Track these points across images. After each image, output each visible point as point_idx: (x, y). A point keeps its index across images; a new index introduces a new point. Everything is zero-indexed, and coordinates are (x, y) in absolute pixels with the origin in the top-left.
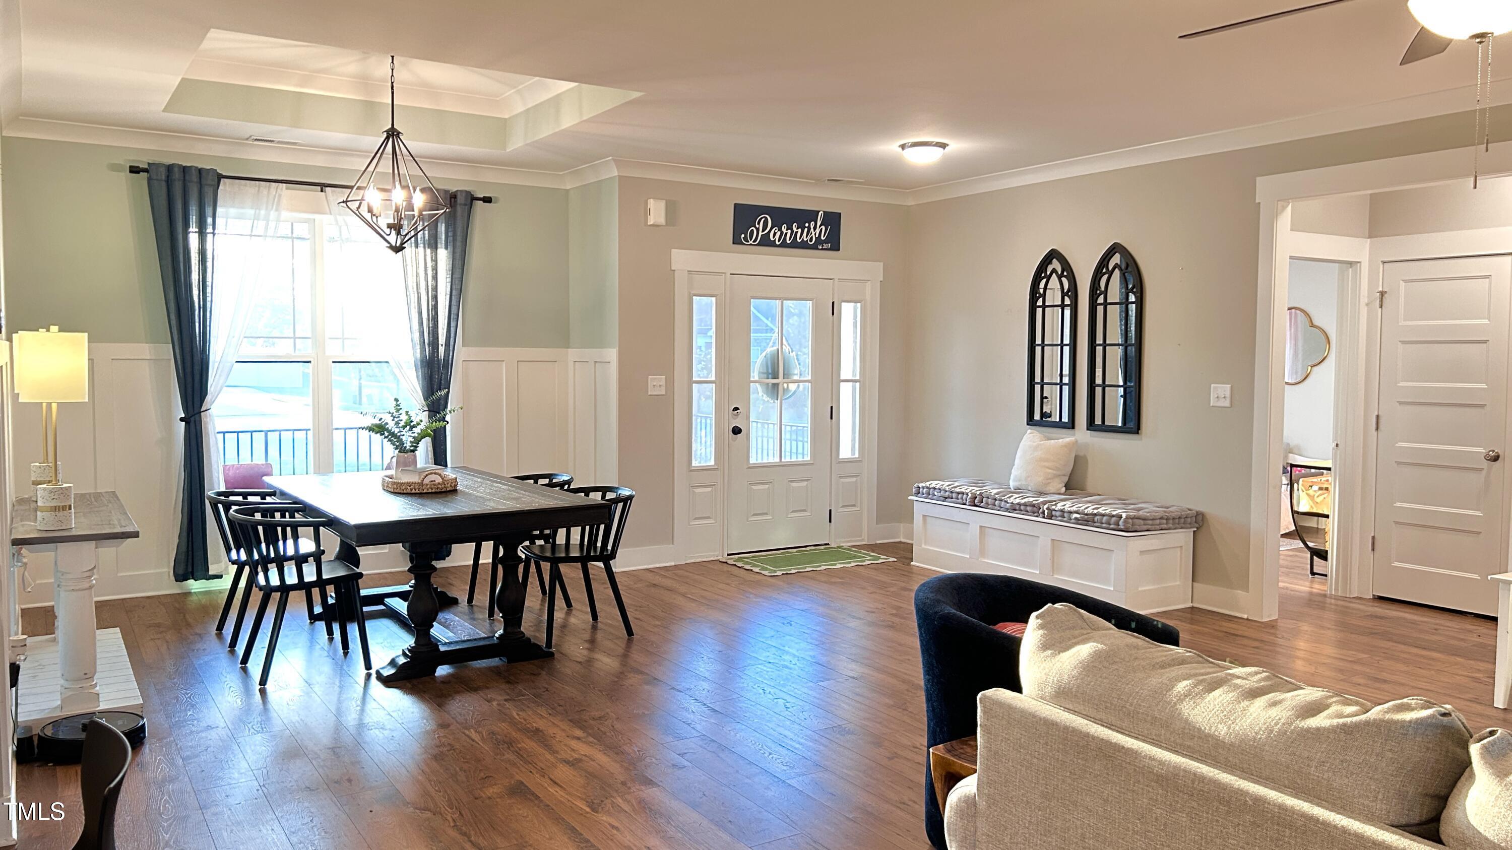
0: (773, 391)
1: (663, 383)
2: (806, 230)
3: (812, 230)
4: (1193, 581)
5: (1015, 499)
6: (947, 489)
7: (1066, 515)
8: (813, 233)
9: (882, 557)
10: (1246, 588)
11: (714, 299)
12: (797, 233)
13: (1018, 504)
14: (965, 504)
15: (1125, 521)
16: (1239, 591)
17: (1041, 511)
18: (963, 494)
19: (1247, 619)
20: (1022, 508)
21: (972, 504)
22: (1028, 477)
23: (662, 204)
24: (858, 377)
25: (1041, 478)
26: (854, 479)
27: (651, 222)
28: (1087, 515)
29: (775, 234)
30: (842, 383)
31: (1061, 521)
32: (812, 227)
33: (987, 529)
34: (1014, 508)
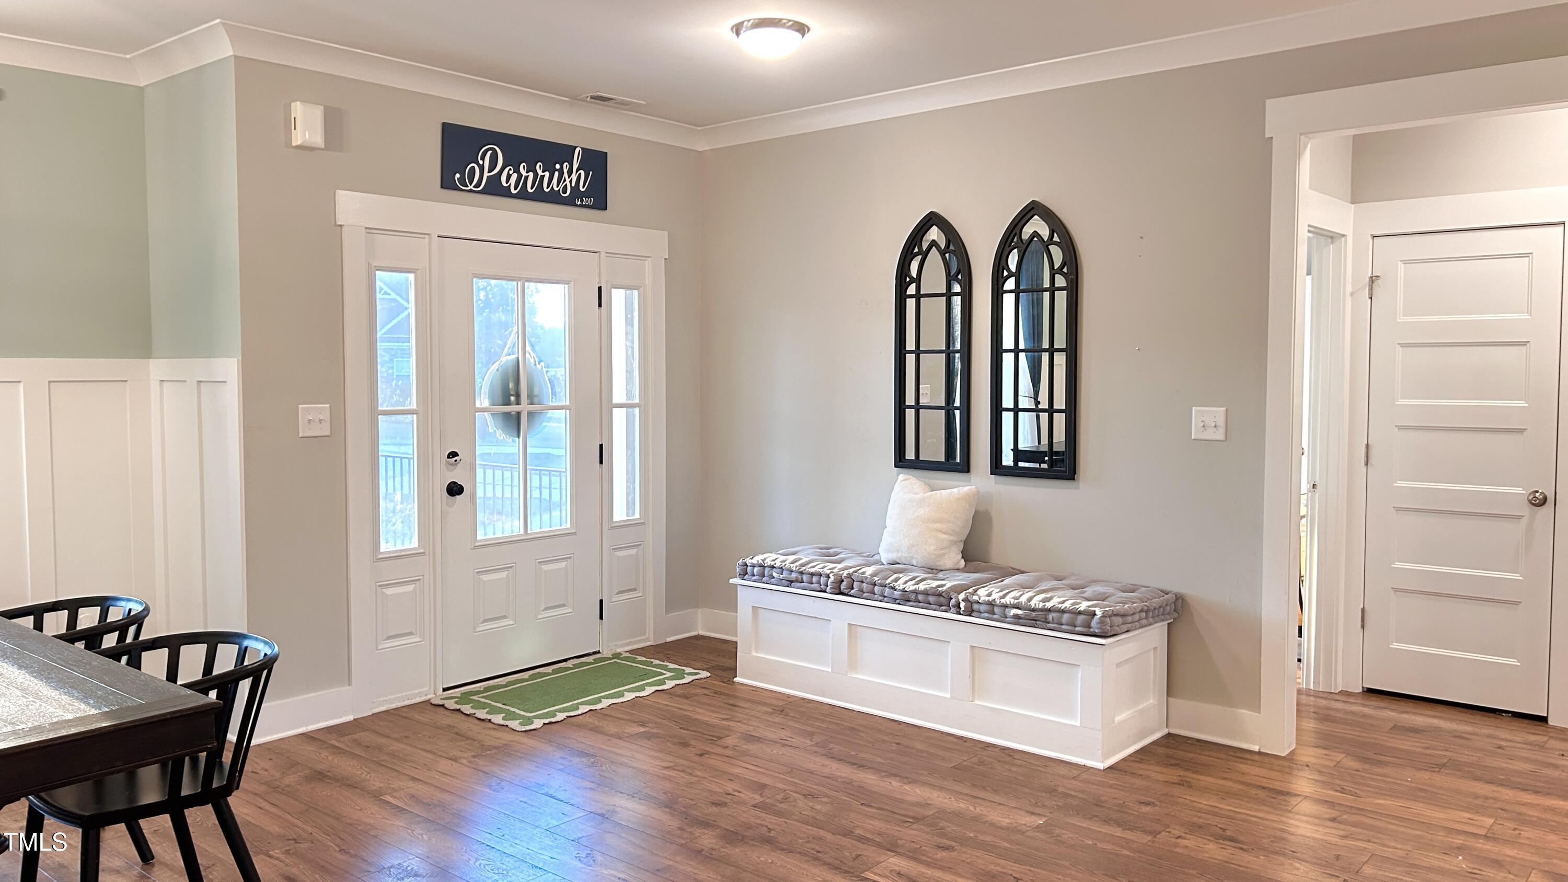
0: (514, 423)
1: (326, 416)
2: (557, 174)
3: (566, 175)
4: (1168, 695)
5: (904, 583)
6: (794, 568)
7: (996, 610)
8: (568, 180)
9: (688, 670)
10: (1258, 709)
11: (411, 277)
12: (543, 177)
13: (915, 592)
14: (825, 592)
15: (1102, 621)
16: (1244, 711)
17: (953, 602)
18: (821, 575)
19: (1260, 753)
20: (920, 597)
21: (837, 591)
22: (913, 546)
23: (317, 113)
24: (637, 401)
25: (933, 548)
26: (634, 551)
27: (297, 140)
28: (1034, 610)
29: (509, 177)
30: (614, 410)
31: (988, 619)
32: (565, 171)
33: (859, 628)
34: (906, 598)
